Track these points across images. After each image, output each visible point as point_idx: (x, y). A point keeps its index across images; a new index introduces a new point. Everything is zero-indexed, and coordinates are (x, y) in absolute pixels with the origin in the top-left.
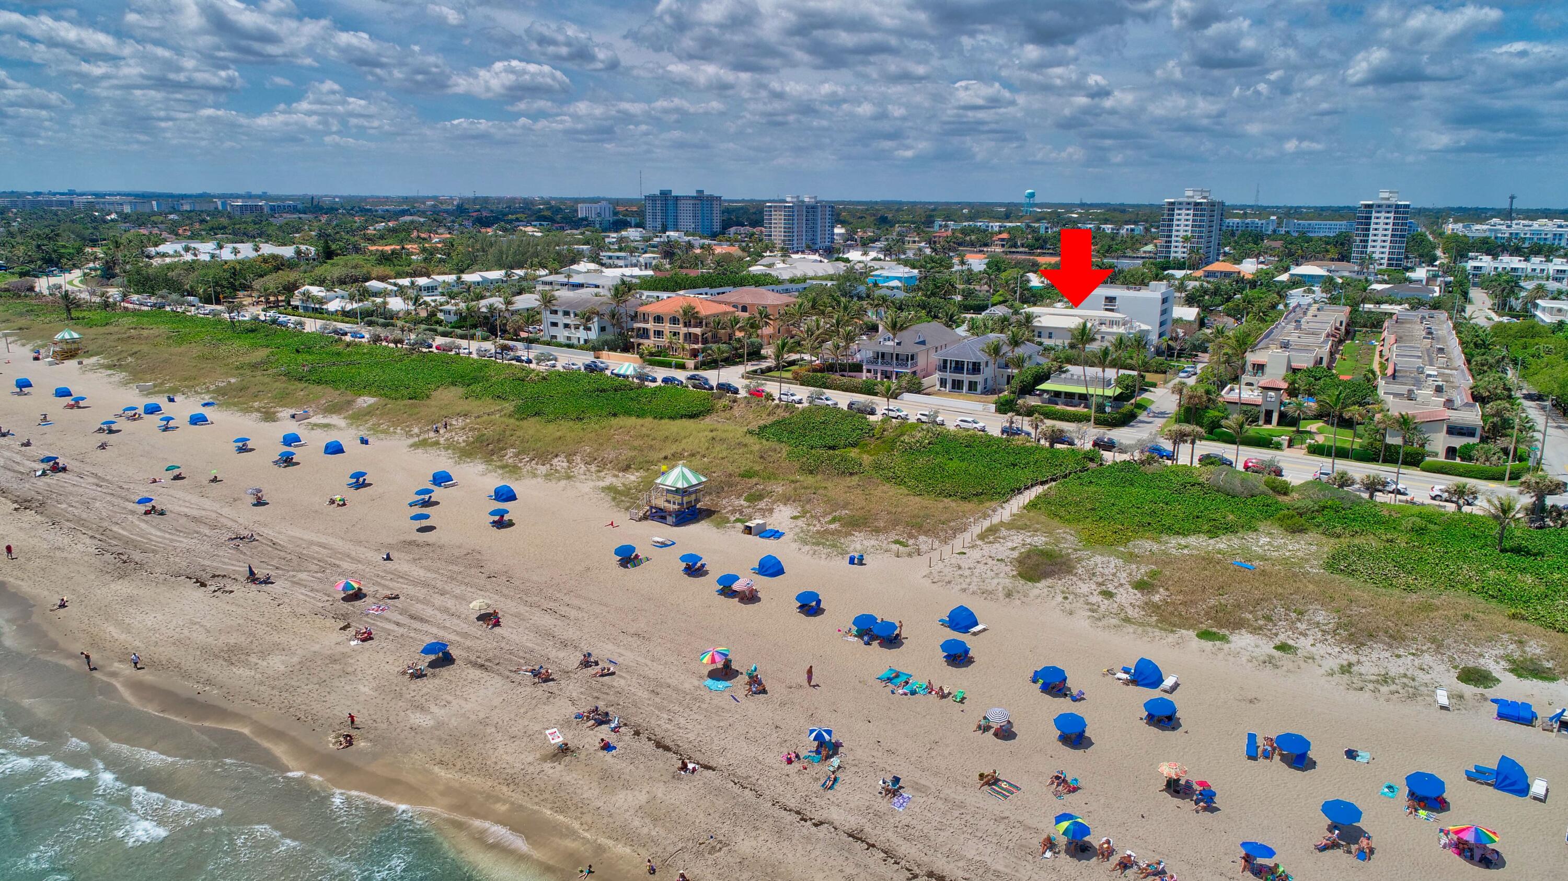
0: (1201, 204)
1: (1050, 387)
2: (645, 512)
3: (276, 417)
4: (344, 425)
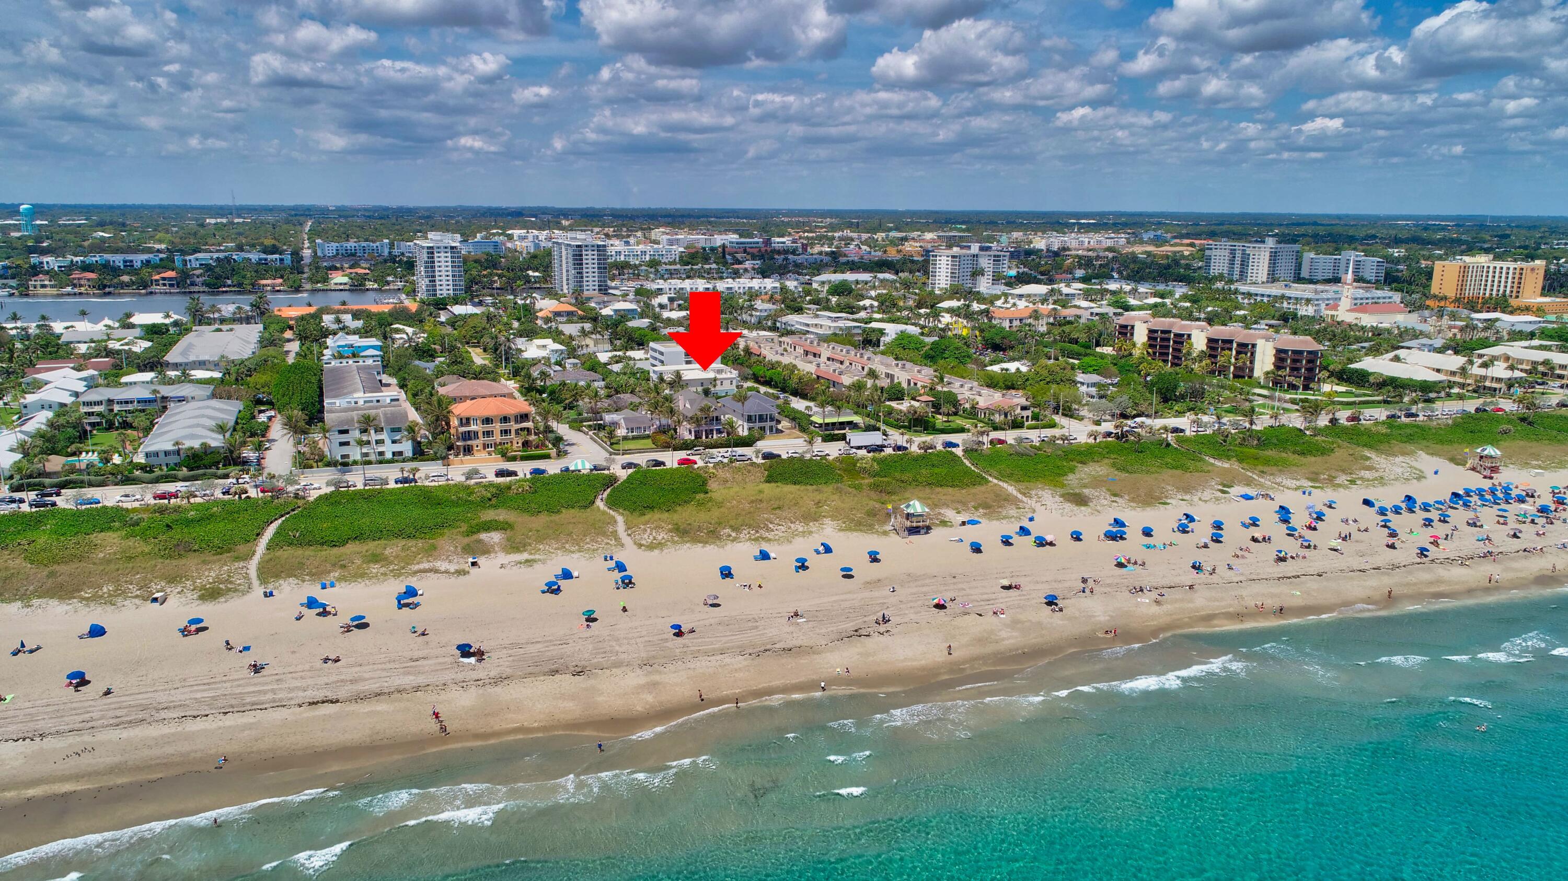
0: (455, 247)
1: (820, 421)
2: (906, 532)
3: (452, 570)
4: (537, 557)
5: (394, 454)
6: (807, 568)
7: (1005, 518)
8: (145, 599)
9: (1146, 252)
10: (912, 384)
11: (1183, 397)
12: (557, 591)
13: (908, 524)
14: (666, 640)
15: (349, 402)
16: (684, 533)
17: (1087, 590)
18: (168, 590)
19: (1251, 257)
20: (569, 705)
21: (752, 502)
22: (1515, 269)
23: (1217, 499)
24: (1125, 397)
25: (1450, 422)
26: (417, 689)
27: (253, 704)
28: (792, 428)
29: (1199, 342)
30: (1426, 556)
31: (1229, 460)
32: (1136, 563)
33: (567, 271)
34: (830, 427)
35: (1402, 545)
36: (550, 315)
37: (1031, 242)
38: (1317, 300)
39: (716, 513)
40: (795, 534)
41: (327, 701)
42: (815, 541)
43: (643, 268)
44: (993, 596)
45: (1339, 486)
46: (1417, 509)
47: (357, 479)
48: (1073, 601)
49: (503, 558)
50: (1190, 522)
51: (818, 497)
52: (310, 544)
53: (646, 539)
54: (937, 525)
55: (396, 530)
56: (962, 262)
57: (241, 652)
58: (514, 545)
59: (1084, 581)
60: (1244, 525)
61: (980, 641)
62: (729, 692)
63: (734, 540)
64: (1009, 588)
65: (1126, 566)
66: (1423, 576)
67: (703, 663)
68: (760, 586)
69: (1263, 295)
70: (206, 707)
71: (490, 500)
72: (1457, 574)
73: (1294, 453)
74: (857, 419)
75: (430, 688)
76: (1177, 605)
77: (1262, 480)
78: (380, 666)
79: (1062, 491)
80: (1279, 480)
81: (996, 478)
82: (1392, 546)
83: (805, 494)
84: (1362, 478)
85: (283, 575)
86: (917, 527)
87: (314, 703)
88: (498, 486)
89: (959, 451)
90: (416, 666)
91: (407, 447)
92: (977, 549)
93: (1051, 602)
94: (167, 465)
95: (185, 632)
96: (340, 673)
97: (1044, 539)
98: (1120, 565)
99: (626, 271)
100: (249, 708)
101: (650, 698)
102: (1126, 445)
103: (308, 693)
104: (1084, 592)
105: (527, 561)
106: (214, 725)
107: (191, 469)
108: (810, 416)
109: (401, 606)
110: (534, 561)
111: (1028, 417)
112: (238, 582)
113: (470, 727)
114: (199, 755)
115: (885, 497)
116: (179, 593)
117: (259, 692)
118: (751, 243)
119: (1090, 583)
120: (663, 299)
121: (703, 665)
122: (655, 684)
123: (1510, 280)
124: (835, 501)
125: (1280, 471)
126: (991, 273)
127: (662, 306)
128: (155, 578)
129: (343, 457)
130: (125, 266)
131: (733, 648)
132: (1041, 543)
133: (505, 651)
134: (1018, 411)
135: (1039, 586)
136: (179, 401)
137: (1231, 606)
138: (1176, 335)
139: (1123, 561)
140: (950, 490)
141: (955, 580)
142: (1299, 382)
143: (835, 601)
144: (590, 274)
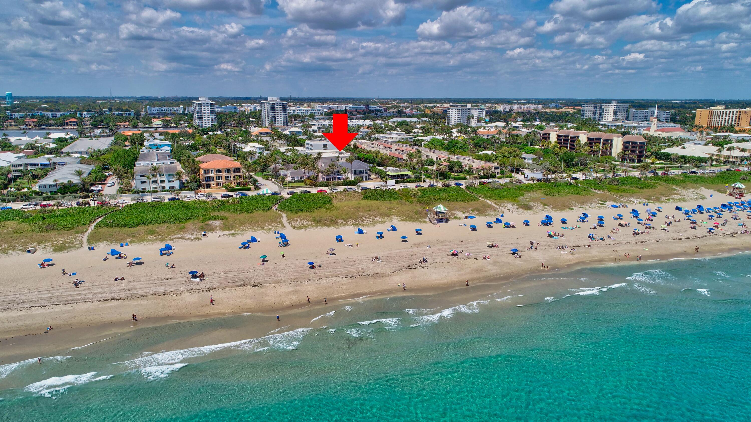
0: (212, 103)
1: (391, 174)
2: (436, 221)
3: (192, 238)
4: (239, 232)
5: (170, 188)
6: (383, 237)
7: (488, 215)
8: (24, 251)
9: (552, 112)
10: (438, 159)
11: (576, 165)
12: (248, 247)
13: (437, 217)
14: (305, 270)
15: (148, 164)
16: (318, 222)
17: (533, 248)
18: (37, 247)
19: (605, 110)
20: (249, 301)
21: (355, 208)
22: (737, 112)
23: (599, 207)
24: (548, 163)
25: (715, 175)
26: (165, 293)
27: (72, 301)
28: (377, 178)
29: (583, 138)
30: (713, 233)
31: (603, 190)
32: (559, 235)
33: (268, 116)
34: (397, 177)
35: (699, 227)
36: (258, 134)
37: (496, 108)
38: (639, 127)
39: (335, 213)
40: (377, 222)
41: (114, 299)
42: (388, 225)
43: (306, 118)
44: (483, 250)
45: (662, 202)
46: (704, 212)
47: (148, 199)
48: (526, 252)
49: (220, 233)
50: (586, 217)
51: (390, 206)
52: (117, 226)
53: (298, 224)
54: (452, 219)
55: (165, 220)
56: (463, 112)
57: (70, 275)
58: (227, 227)
59: (532, 243)
60: (614, 218)
61: (477, 271)
62: (338, 295)
63: (345, 225)
64: (492, 246)
65: (554, 237)
66: (712, 241)
67: (325, 281)
68: (357, 246)
69: (612, 126)
70: (45, 302)
71: (217, 207)
72: (730, 240)
73: (637, 187)
74: (410, 173)
75: (173, 293)
76: (582, 255)
77: (622, 200)
78: (146, 282)
79: (517, 204)
80: (630, 199)
81: (483, 198)
82: (694, 228)
83: (384, 205)
84: (673, 199)
85: (101, 240)
86: (442, 219)
87: (106, 300)
88: (222, 202)
89: (463, 187)
90: (166, 282)
91: (176, 184)
92: (474, 228)
93: (514, 252)
94: (50, 192)
95: (42, 266)
96: (123, 286)
97: (509, 224)
98: (550, 236)
99: (298, 119)
100: (70, 302)
101: (294, 298)
102: (549, 184)
103: (104, 295)
104: (532, 248)
105: (233, 234)
106: (48, 311)
107: (62, 194)
108: (386, 172)
109: (162, 254)
110: (237, 234)
111: (498, 173)
112: (76, 243)
113: (192, 312)
114: (36, 326)
115: (424, 206)
116: (43, 248)
117: (77, 294)
118: (359, 108)
119: (535, 244)
120: (315, 128)
121: (324, 282)
122: (297, 291)
123: (734, 118)
124: (399, 208)
125: (630, 195)
126: (477, 118)
127: (314, 131)
128: (31, 241)
129: (143, 189)
130: (52, 117)
131: (341, 274)
132: (508, 226)
133: (216, 275)
134: (493, 169)
135: (508, 246)
136: (62, 165)
137: (611, 255)
138: (571, 137)
139: (552, 234)
140: (459, 203)
141: (462, 243)
142: (635, 157)
143: (397, 252)
144: (279, 118)
